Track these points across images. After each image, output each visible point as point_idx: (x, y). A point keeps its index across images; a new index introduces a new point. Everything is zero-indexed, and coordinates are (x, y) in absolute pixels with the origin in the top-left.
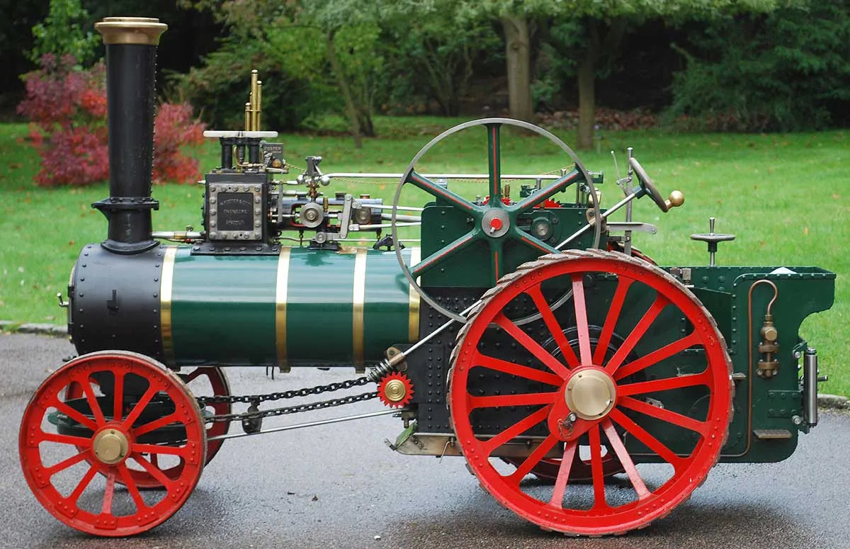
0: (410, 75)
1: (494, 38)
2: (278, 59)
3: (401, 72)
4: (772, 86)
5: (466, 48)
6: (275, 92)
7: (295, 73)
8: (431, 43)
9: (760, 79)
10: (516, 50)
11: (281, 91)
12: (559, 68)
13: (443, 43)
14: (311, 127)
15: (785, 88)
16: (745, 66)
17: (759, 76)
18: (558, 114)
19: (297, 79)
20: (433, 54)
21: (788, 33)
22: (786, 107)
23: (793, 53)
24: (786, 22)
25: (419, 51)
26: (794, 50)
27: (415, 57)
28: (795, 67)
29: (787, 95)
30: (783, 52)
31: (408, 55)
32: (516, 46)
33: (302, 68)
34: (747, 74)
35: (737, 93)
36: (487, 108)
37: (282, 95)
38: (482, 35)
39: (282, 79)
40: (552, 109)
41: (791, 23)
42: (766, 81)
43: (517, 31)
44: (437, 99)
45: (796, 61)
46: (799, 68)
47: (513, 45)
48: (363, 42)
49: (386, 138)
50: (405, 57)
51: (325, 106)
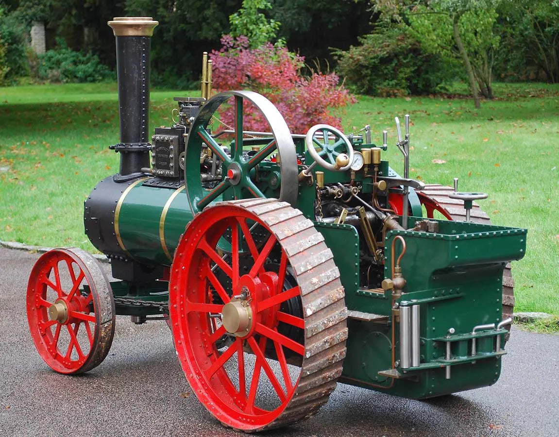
0: (523, 50)
2: (417, 39)
3: (516, 48)
6: (415, 64)
7: (430, 49)
8: (540, 25)
11: (420, 63)
13: (550, 26)
14: (443, 91)
19: (432, 54)
25: (530, 32)
27: (527, 36)
31: (521, 34)
33: (436, 45)
37: (420, 67)
39: (420, 54)
44: (544, 69)
48: (484, 24)
49: (501, 100)
50: (519, 36)
51: (454, 75)
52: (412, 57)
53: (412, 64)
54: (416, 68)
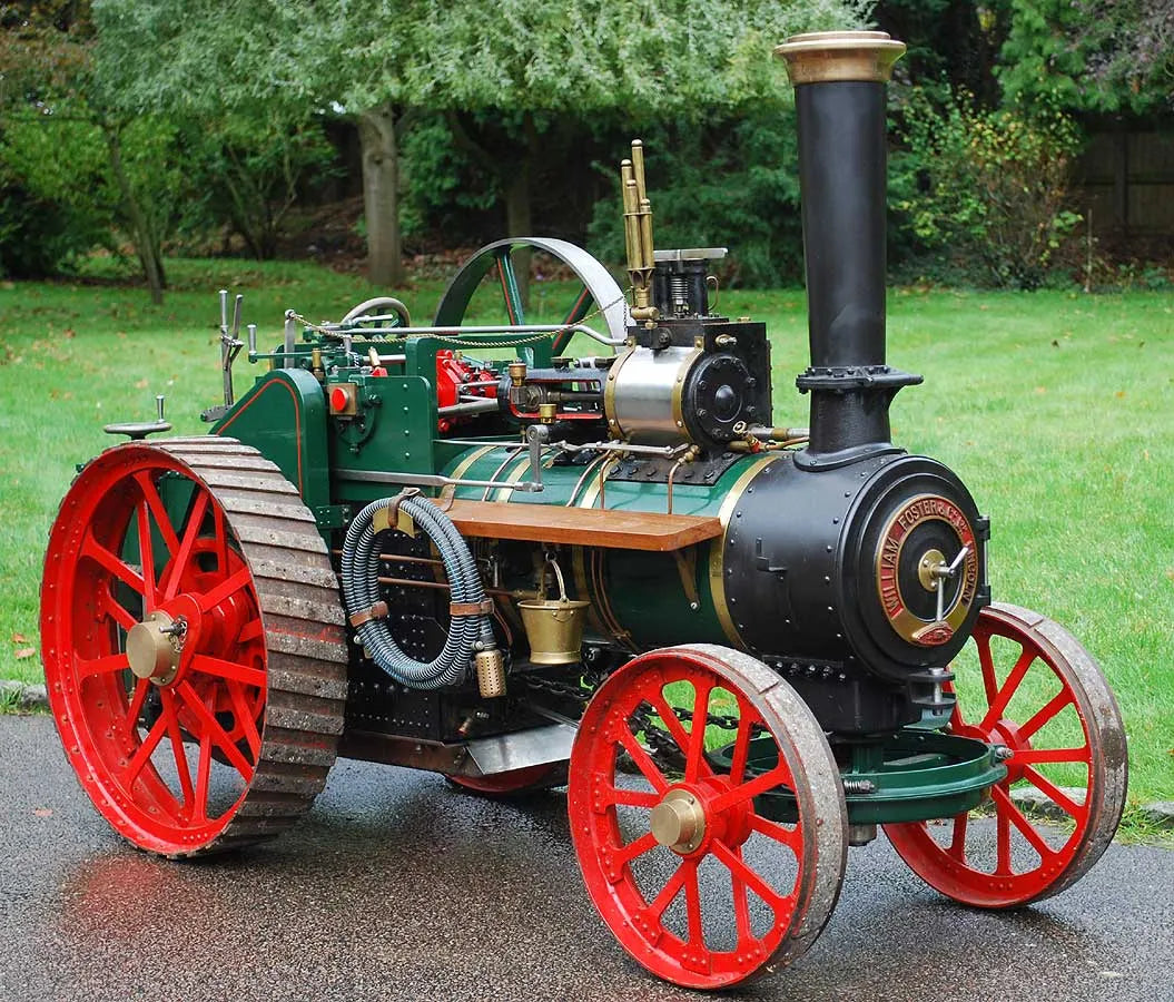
0: (207, 198)
1: (326, 148)
2: (22, 170)
3: (193, 193)
4: (745, 222)
5: (286, 160)
6: (17, 219)
7: (47, 190)
8: (236, 153)
9: (728, 212)
10: (379, 163)
11: (26, 217)
12: (420, 193)
13: (254, 154)
14: (68, 271)
15: (764, 226)
16: (707, 194)
17: (727, 208)
18: (420, 258)
19: (52, 200)
20: (238, 168)
21: (767, 148)
22: (764, 253)
23: (776, 177)
24: (766, 133)
25: (219, 164)
26: (777, 172)
27: (214, 172)
28: (778, 196)
29: (765, 235)
30: (761, 174)
31: (204, 170)
32: (377, 158)
33: (61, 182)
34: (707, 206)
35: (695, 231)
36: (312, 248)
37: (27, 222)
38: (310, 143)
39: (26, 200)
40: (413, 252)
41: (773, 134)
42: (737, 215)
43: (380, 135)
44: (243, 232)
45: (781, 189)
46: (785, 198)
47: (372, 157)
48: (150, 145)
49: (181, 290)
50: (200, 172)
51: (91, 241)
52: (10, 205)
53: (11, 217)
54: (20, 225)
